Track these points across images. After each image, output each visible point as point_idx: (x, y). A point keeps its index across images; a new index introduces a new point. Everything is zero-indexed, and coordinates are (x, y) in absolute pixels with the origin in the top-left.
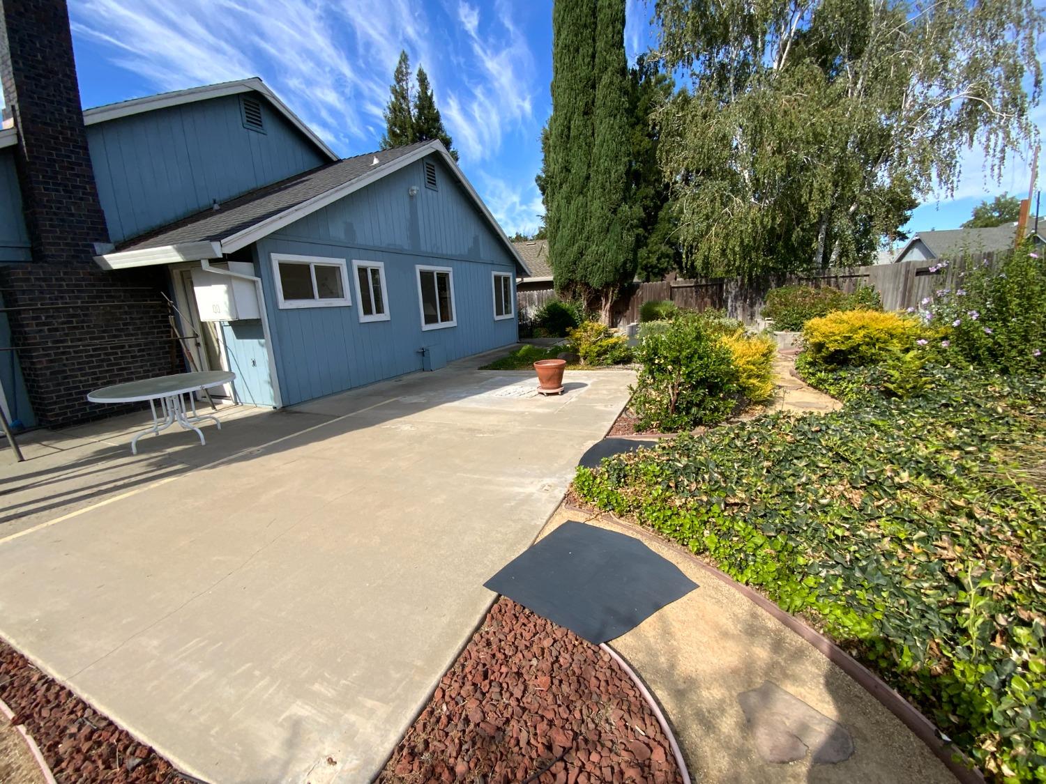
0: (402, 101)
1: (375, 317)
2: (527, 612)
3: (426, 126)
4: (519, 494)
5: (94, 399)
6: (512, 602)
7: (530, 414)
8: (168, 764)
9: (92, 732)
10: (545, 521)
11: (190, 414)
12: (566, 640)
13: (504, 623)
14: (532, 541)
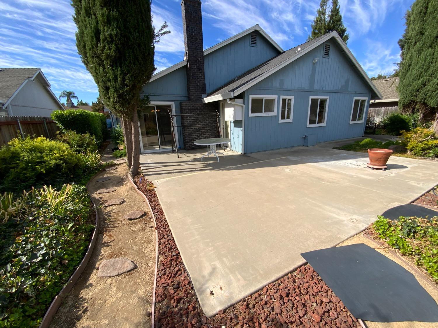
0: (322, 15)
1: (286, 121)
2: (320, 278)
3: (332, 25)
4: (335, 218)
5: (195, 143)
6: (313, 269)
7: (357, 177)
8: (182, 260)
9: (169, 240)
10: (346, 237)
11: (217, 151)
12: (338, 305)
13: (305, 277)
14: (335, 245)
